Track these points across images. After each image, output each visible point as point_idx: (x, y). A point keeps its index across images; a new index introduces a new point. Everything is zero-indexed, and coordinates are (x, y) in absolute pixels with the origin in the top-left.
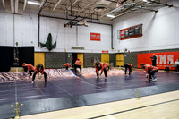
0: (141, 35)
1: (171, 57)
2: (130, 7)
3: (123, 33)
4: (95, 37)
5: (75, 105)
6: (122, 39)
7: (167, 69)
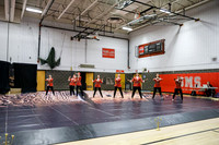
0: (164, 52)
1: (198, 80)
2: (151, 19)
3: (142, 49)
4: (108, 53)
5: (81, 136)
6: (140, 56)
7: (194, 94)
